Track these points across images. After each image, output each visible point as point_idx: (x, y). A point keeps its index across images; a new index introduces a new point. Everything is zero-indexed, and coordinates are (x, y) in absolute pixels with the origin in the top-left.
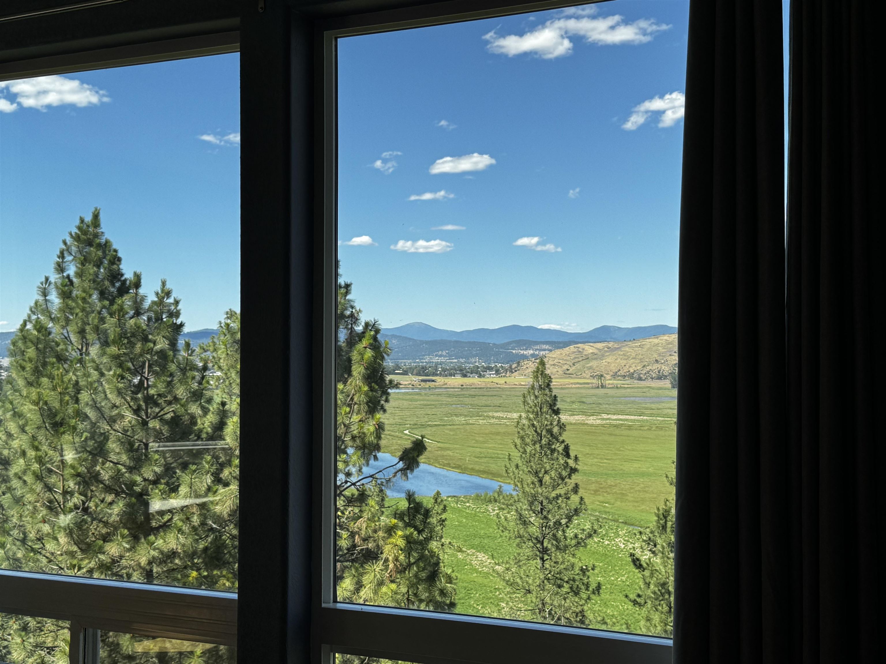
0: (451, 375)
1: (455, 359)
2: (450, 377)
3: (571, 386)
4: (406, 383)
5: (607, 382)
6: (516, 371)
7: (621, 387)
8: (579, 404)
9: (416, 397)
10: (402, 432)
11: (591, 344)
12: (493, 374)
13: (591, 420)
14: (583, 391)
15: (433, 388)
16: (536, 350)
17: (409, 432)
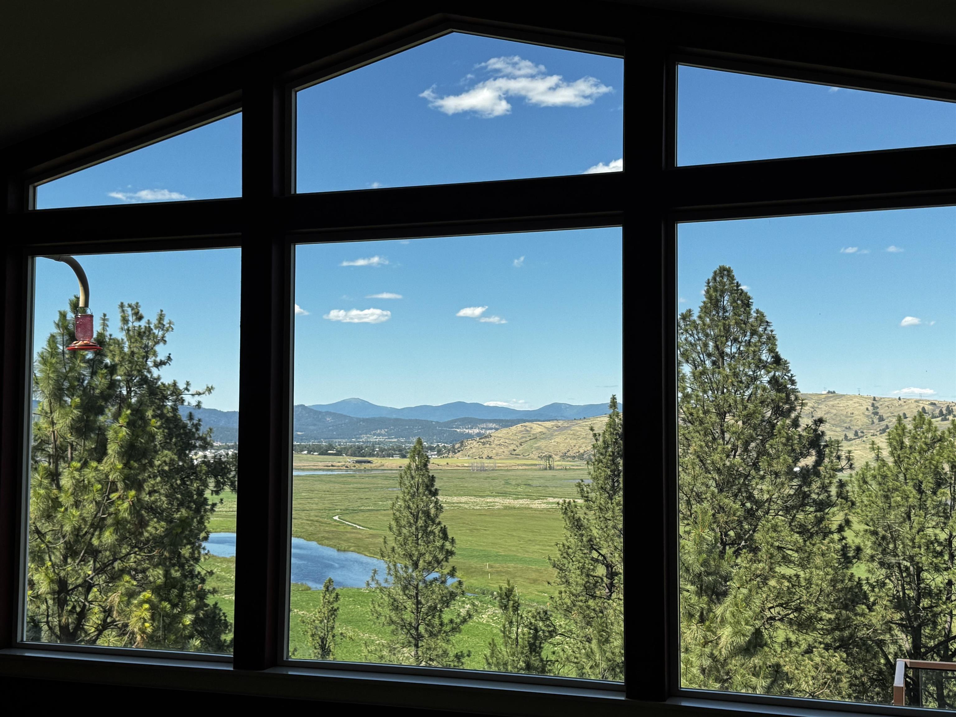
0: (389, 456)
1: (395, 438)
2: (388, 458)
3: (517, 467)
4: (340, 464)
5: (556, 463)
6: (459, 451)
7: (570, 469)
8: (525, 487)
9: (349, 480)
10: (331, 518)
11: (540, 423)
12: (434, 455)
13: (537, 504)
14: (529, 473)
15: (368, 470)
16: (482, 429)
17: (339, 518)
